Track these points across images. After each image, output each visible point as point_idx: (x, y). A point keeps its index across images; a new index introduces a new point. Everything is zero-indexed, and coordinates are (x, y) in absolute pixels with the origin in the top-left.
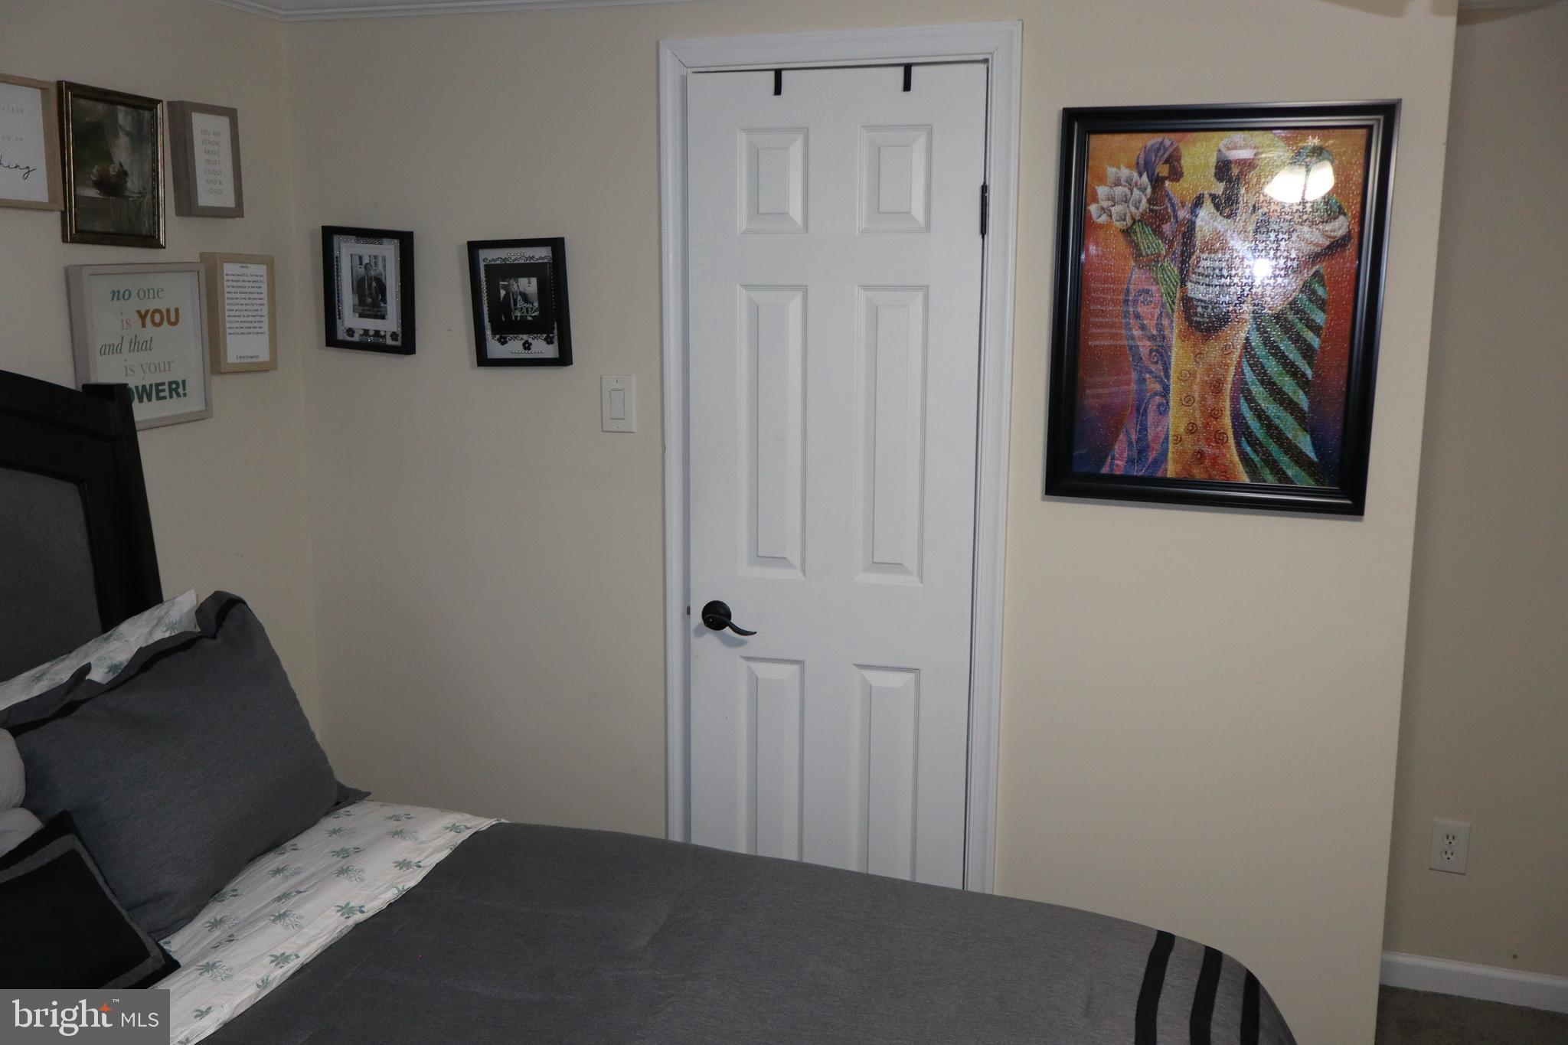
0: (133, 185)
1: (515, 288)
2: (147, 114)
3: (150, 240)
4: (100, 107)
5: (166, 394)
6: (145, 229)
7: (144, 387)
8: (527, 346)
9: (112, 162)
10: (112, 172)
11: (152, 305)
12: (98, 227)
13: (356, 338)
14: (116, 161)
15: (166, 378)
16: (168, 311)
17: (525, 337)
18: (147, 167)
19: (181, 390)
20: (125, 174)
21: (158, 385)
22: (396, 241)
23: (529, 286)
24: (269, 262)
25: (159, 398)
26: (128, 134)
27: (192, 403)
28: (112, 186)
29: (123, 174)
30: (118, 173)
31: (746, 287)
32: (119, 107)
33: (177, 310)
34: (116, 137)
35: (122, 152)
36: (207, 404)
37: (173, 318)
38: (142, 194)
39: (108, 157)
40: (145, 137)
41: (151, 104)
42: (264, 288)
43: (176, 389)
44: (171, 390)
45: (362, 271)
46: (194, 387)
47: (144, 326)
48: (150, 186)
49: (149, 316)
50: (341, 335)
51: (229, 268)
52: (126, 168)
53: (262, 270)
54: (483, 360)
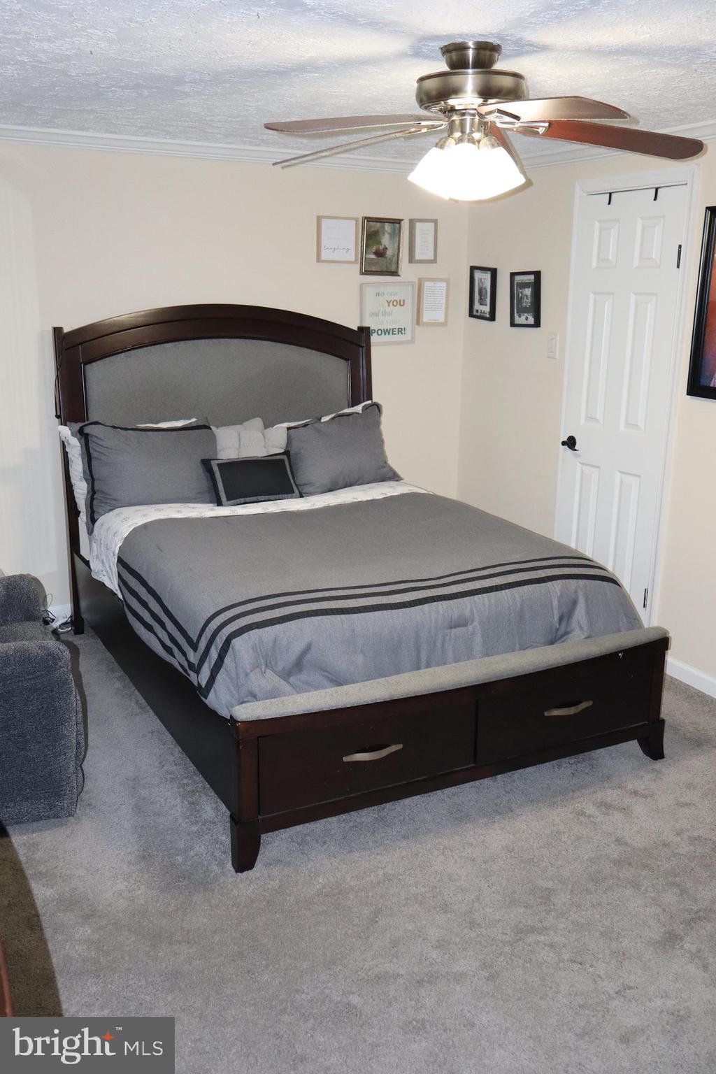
0: (389, 253)
1: (524, 293)
2: (397, 225)
3: (395, 273)
4: (378, 224)
5: (397, 332)
6: (393, 269)
7: (387, 330)
8: (527, 319)
9: (381, 244)
10: (381, 248)
11: (392, 298)
12: (373, 269)
13: (479, 314)
14: (383, 243)
15: (397, 327)
16: (400, 301)
17: (526, 314)
18: (396, 245)
19: (403, 332)
20: (387, 248)
21: (393, 329)
22: (489, 272)
23: (528, 292)
24: (447, 281)
25: (393, 334)
26: (389, 233)
27: (407, 336)
28: (380, 254)
29: (386, 249)
30: (384, 249)
31: (594, 293)
32: (386, 224)
33: (404, 301)
34: (384, 234)
35: (386, 240)
36: (413, 338)
37: (402, 304)
38: (393, 256)
39: (380, 243)
40: (396, 234)
41: (399, 221)
42: (444, 293)
43: (400, 331)
44: (399, 331)
45: (481, 285)
46: (408, 331)
47: (389, 306)
48: (396, 253)
49: (391, 303)
50: (475, 313)
51: (427, 284)
52: (387, 246)
53: (444, 284)
54: (513, 324)
